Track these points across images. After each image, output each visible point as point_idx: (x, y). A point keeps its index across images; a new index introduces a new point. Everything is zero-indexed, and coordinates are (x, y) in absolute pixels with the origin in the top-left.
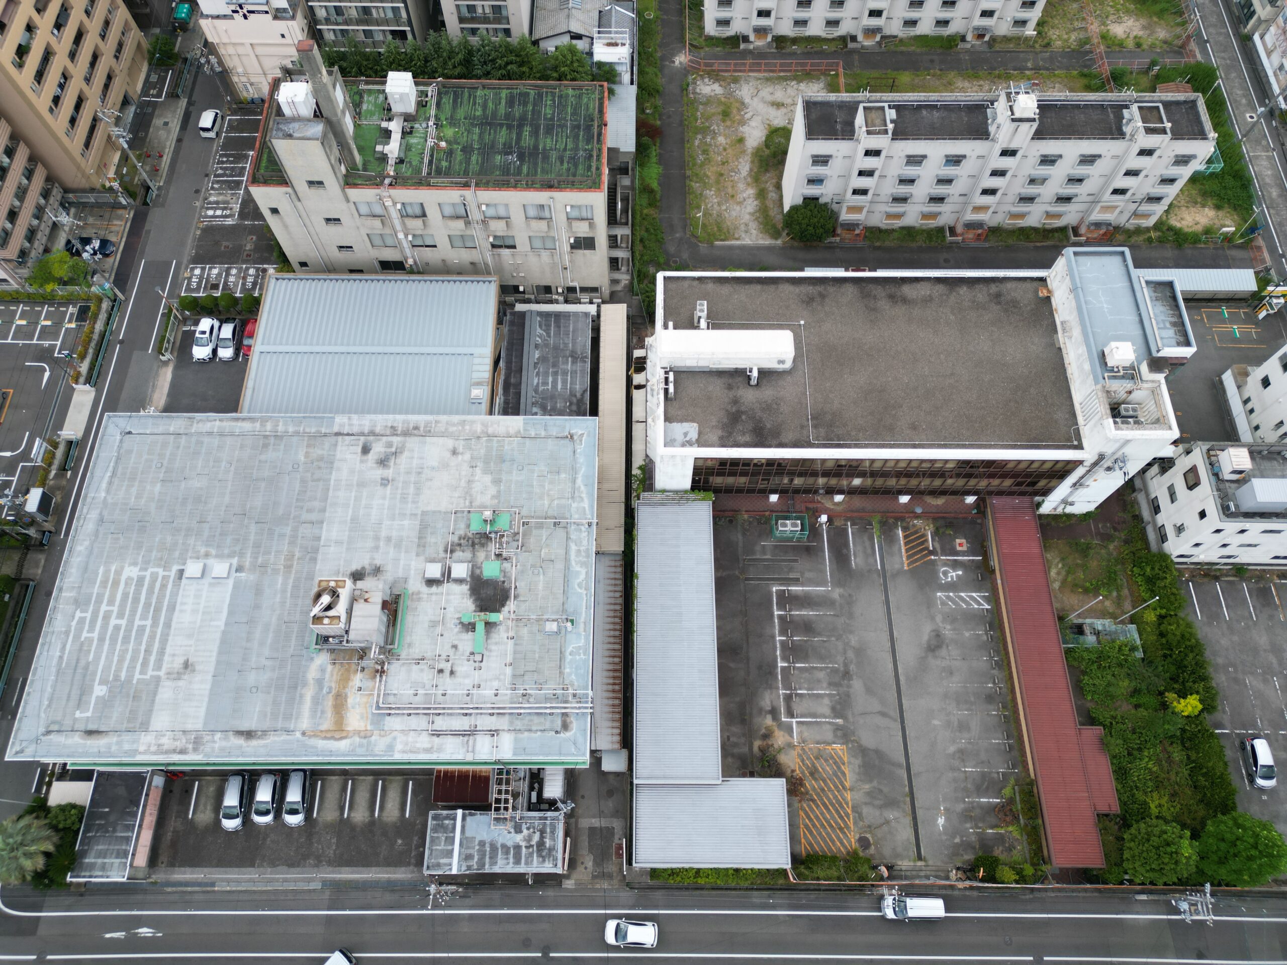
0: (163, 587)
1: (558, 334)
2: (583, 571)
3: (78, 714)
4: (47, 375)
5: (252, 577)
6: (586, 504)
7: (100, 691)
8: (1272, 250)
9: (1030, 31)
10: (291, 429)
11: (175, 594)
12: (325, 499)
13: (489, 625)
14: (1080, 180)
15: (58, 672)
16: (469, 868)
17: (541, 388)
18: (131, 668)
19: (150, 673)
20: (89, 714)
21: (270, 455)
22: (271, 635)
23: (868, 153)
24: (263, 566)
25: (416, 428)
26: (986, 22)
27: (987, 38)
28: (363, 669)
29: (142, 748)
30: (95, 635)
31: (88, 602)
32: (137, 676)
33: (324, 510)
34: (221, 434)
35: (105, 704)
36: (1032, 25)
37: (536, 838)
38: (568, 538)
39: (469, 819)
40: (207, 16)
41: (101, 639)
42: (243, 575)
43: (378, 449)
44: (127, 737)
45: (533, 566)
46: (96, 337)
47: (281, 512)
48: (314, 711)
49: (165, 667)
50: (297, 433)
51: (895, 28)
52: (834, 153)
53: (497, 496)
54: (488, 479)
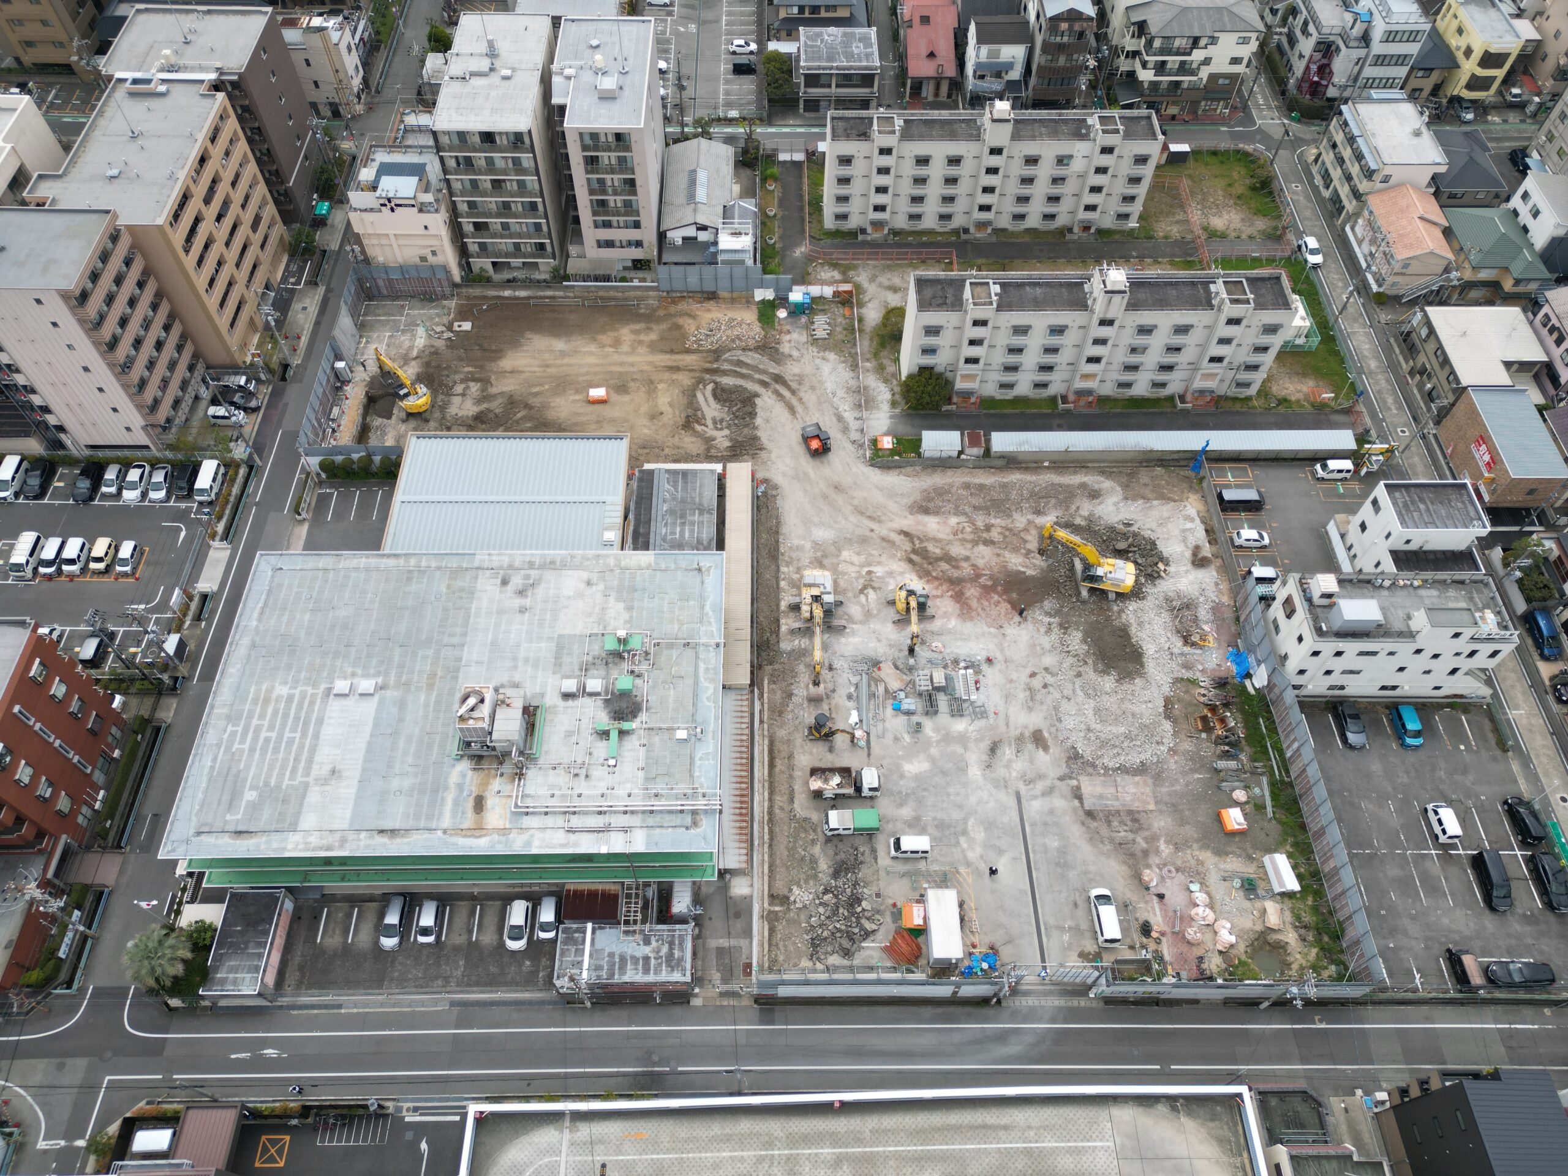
0: (312, 703)
1: (685, 489)
2: (712, 687)
3: (228, 817)
4: (183, 534)
5: (396, 694)
6: (714, 628)
7: (250, 795)
8: (1373, 415)
9: (1133, 224)
10: (433, 565)
11: (323, 710)
12: (466, 624)
13: (622, 733)
14: (1178, 349)
15: (210, 780)
16: (599, 977)
17: (669, 537)
18: (281, 775)
19: (299, 778)
20: (239, 816)
21: (414, 587)
22: (414, 745)
23: (976, 323)
24: (407, 684)
25: (552, 562)
26: (1090, 215)
27: (1093, 230)
28: (502, 775)
29: (290, 847)
30: (246, 746)
31: (239, 717)
32: (286, 782)
33: (465, 635)
34: (367, 569)
35: (254, 807)
36: (1135, 217)
37: (665, 949)
38: (697, 658)
39: (598, 932)
40: (355, 210)
41: (252, 750)
42: (388, 693)
43: (517, 581)
44: (275, 836)
45: (664, 682)
46: (232, 499)
47: (424, 637)
48: (454, 812)
49: (315, 772)
50: (439, 568)
51: (1004, 222)
52: (945, 325)
53: (629, 621)
54: (621, 606)
